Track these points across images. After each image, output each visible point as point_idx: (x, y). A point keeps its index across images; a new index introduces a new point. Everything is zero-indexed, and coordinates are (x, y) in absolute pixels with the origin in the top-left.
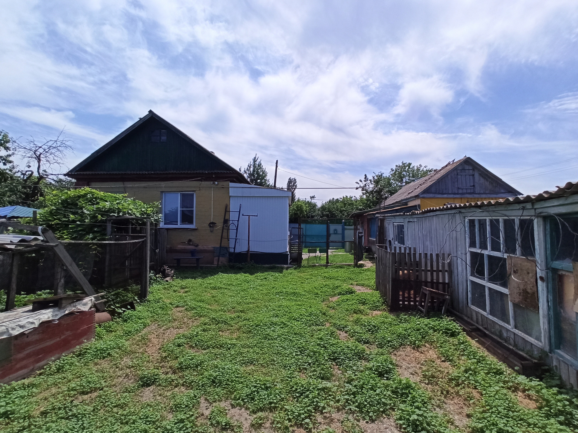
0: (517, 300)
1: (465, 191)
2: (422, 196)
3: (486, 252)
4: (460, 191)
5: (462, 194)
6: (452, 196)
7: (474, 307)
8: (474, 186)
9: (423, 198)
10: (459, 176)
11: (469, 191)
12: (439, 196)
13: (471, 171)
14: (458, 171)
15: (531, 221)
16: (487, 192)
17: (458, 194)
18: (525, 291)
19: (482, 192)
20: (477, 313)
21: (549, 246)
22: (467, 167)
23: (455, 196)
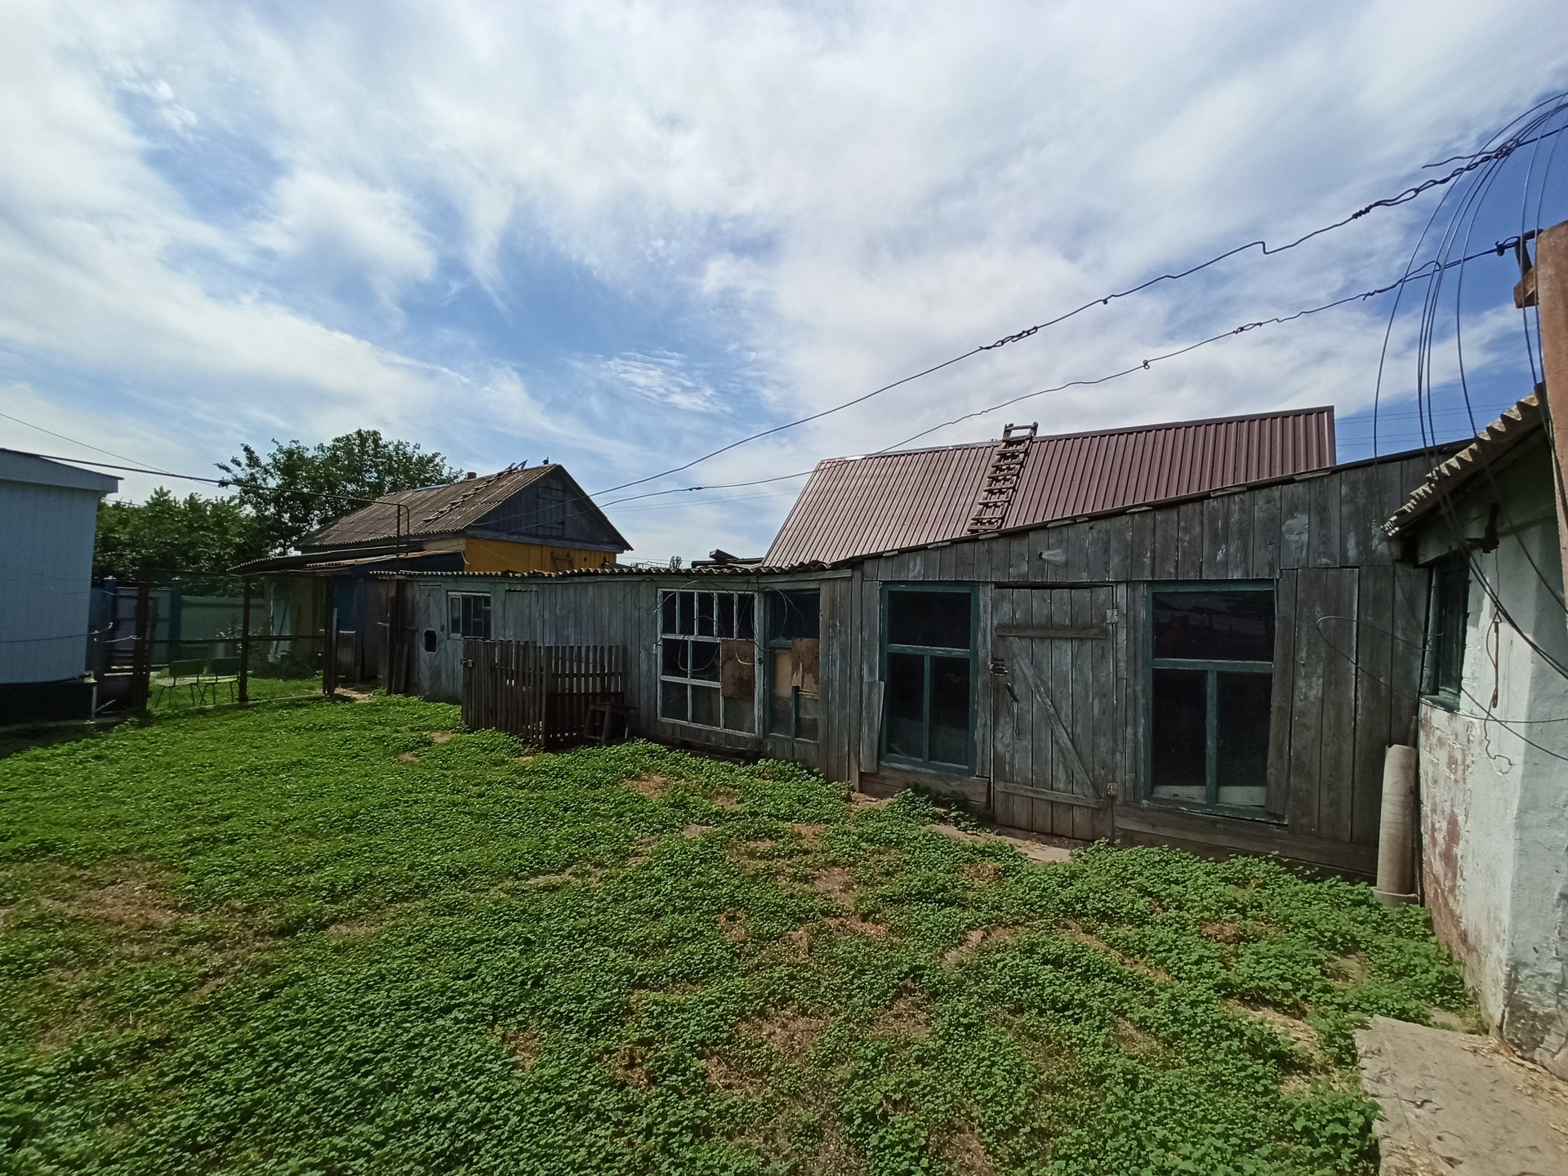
0: (730, 693)
1: (548, 532)
2: (470, 532)
3: (692, 638)
4: (541, 531)
5: (545, 537)
6: (526, 539)
7: (665, 720)
8: (563, 523)
9: (474, 537)
10: (541, 501)
11: (555, 533)
12: (504, 537)
13: (560, 494)
14: (540, 490)
15: (752, 597)
16: (583, 538)
17: (537, 536)
18: (741, 679)
19: (575, 537)
20: (674, 726)
21: (768, 624)
22: (554, 484)
23: (532, 540)
